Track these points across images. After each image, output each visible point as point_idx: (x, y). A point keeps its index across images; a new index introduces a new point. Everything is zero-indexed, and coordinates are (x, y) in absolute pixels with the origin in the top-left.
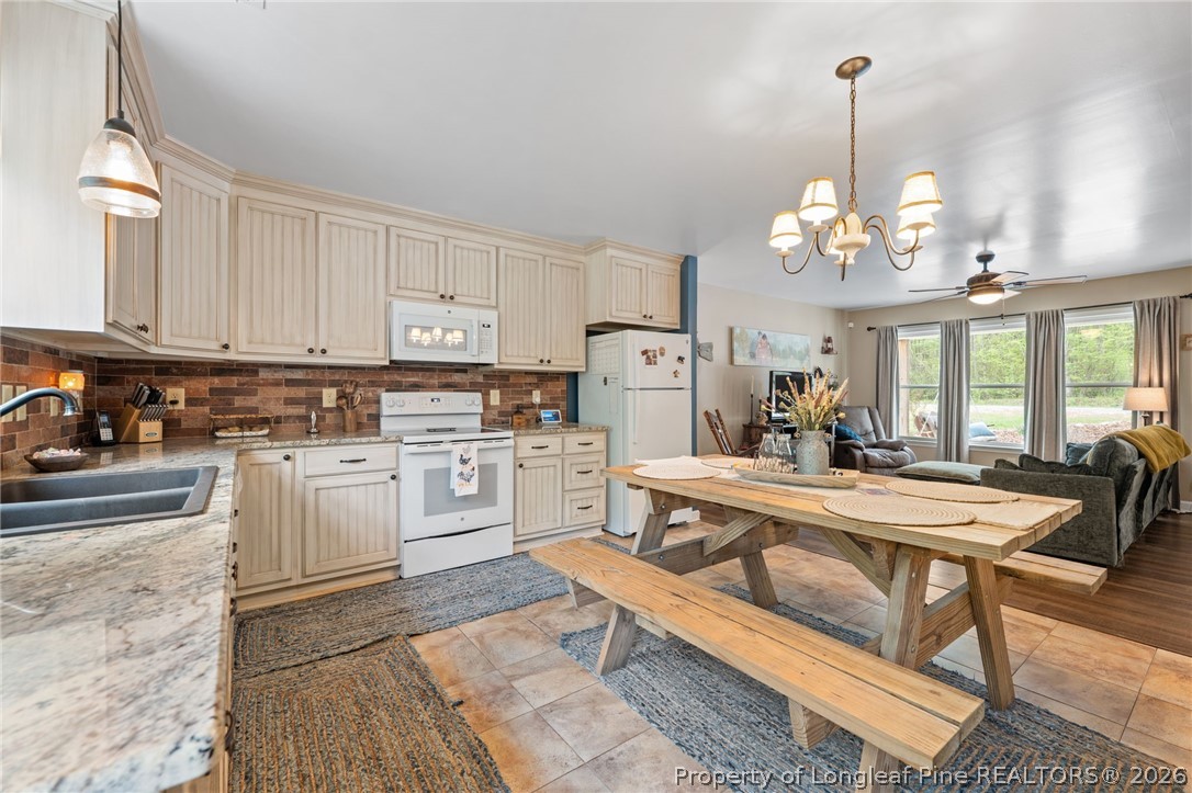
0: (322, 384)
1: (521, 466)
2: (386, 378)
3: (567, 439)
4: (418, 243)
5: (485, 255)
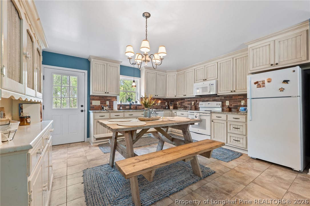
0: (192, 101)
1: (212, 121)
2: (202, 99)
3: (228, 116)
4: (200, 70)
5: (214, 66)
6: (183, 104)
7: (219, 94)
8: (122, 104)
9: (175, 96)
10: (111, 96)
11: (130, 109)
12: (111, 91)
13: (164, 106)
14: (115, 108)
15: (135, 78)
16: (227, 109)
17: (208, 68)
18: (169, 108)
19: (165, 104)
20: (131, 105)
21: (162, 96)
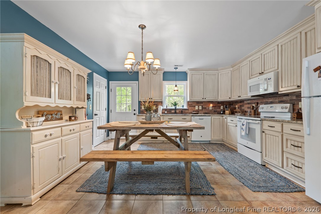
1: (263, 132)
3: (284, 125)
4: (256, 60)
5: (274, 51)
6: (242, 108)
7: (280, 91)
8: (168, 108)
9: (230, 98)
10: (157, 102)
11: (175, 113)
12: (155, 97)
13: (219, 110)
14: (160, 112)
15: (177, 82)
16: (294, 115)
17: (265, 56)
18: (224, 113)
19: (220, 108)
20: (176, 109)
21: (214, 99)
